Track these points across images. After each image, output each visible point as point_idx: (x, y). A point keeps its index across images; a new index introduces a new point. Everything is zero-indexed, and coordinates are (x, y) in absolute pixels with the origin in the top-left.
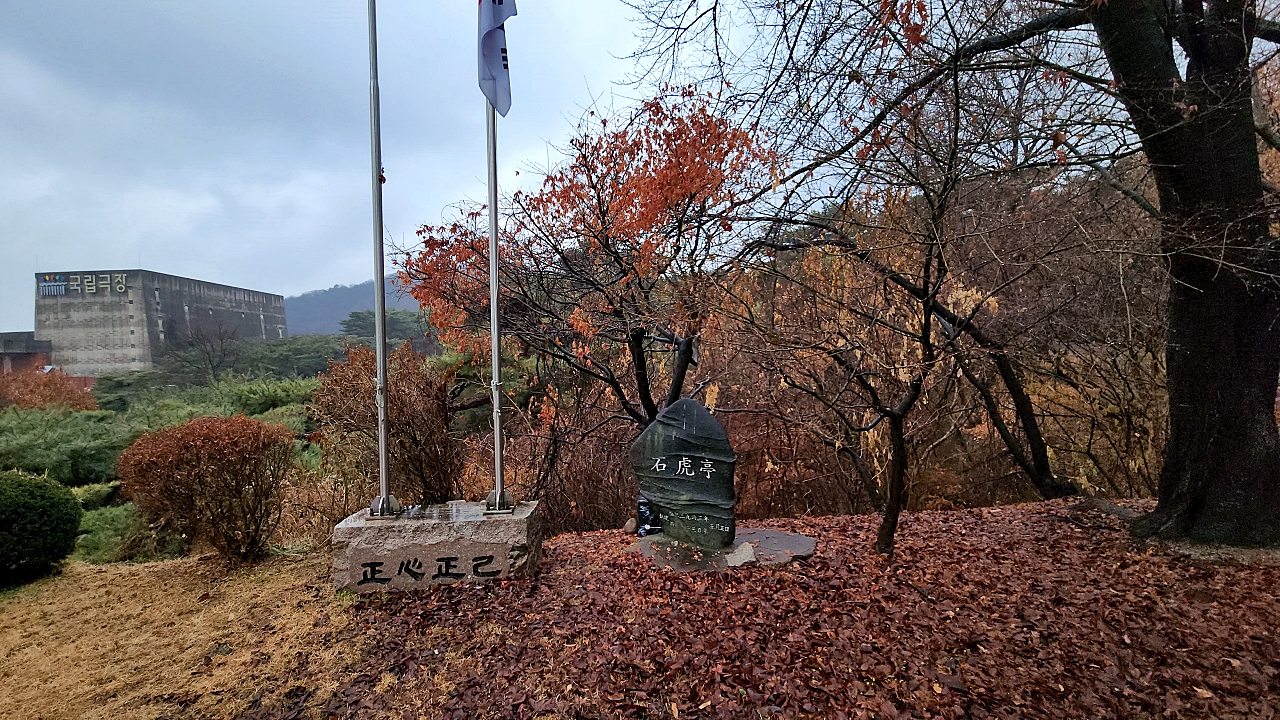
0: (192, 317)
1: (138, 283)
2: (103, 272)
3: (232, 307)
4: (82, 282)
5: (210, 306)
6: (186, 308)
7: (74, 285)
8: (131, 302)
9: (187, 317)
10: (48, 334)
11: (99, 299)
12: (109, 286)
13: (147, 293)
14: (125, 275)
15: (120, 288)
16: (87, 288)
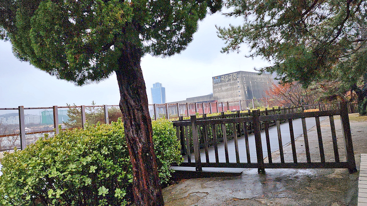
1: (240, 76)
6: (250, 82)
7: (222, 79)
8: (238, 82)
9: (251, 85)
10: (216, 95)
11: (229, 82)
12: (232, 78)
13: (242, 78)
14: (236, 74)
15: (235, 78)
16: (226, 79)
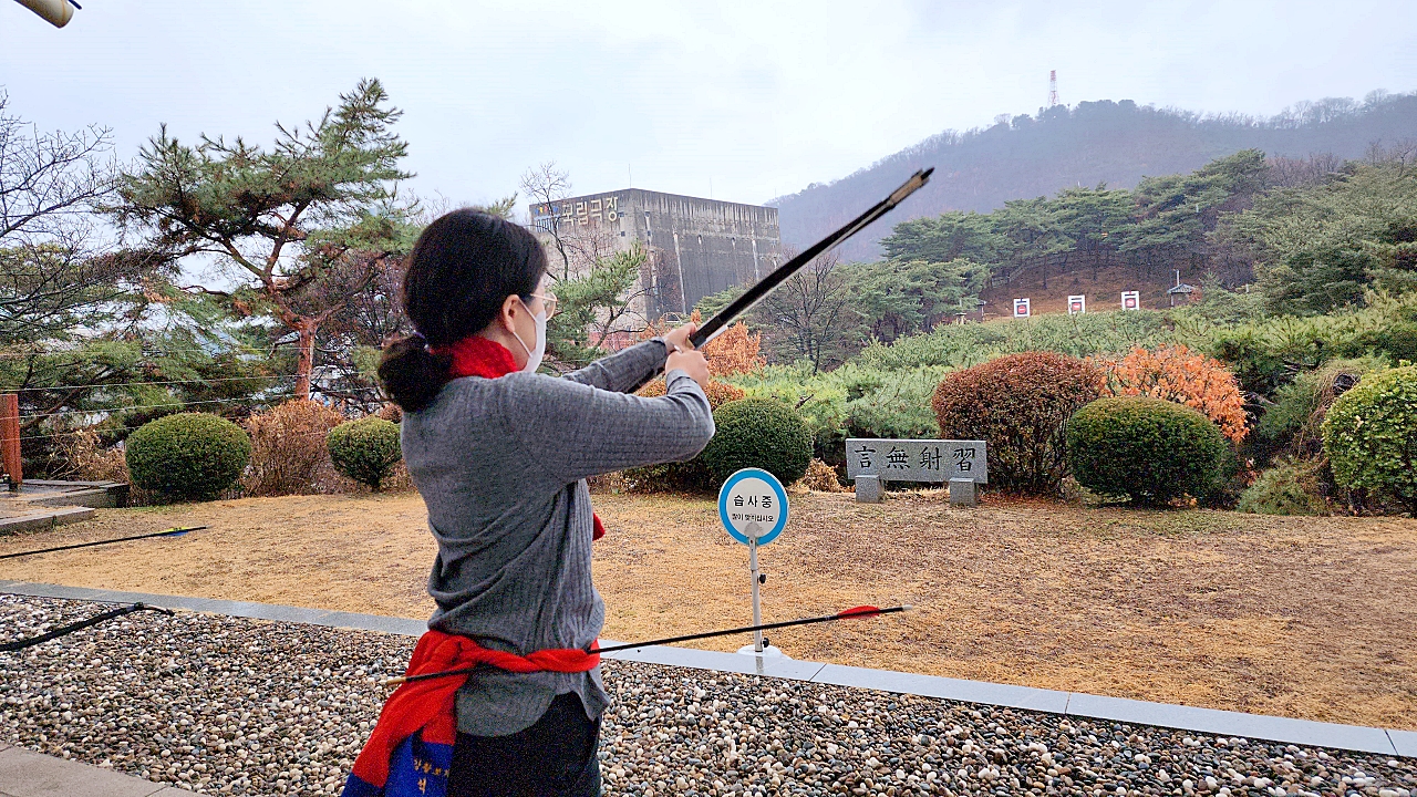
0: (682, 249)
1: (628, 208)
2: (594, 197)
3: (722, 231)
4: (575, 212)
5: (699, 233)
6: (676, 237)
7: (567, 216)
8: (623, 234)
9: (677, 249)
11: (591, 233)
12: (600, 214)
13: (639, 218)
14: (616, 198)
15: (612, 216)
16: (579, 219)
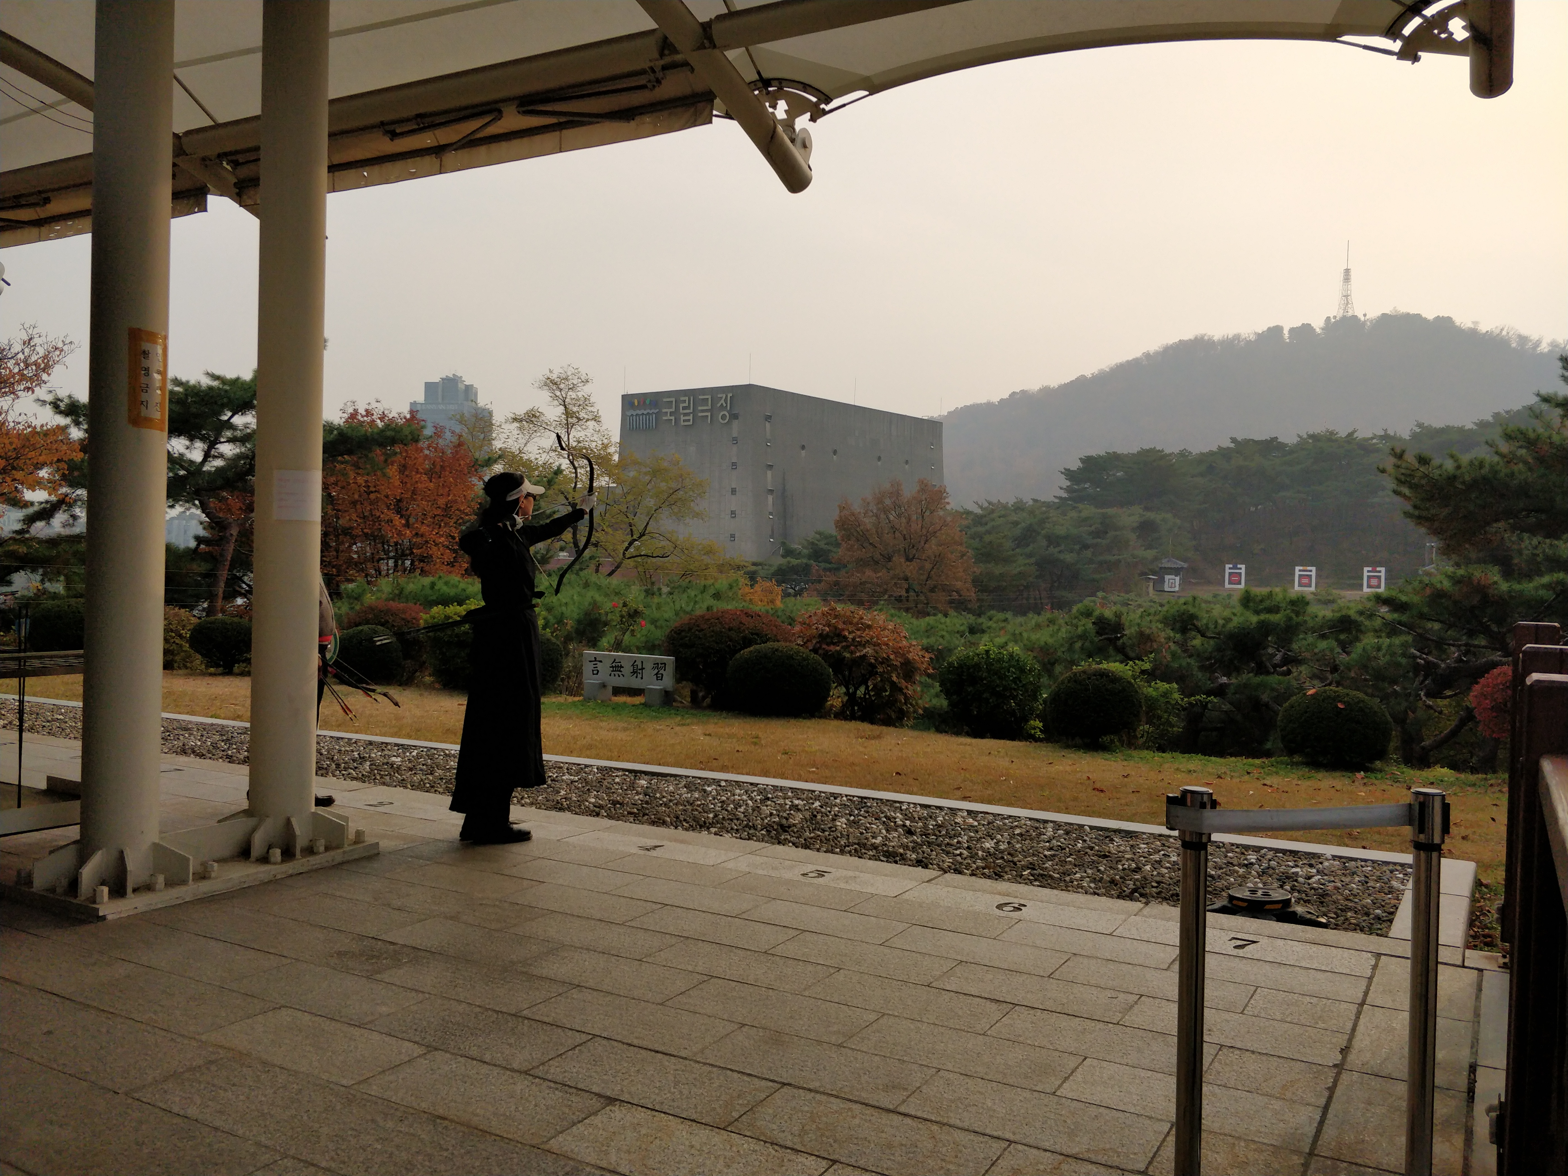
0: (810, 465)
1: (746, 408)
2: (704, 391)
3: (865, 447)
4: (677, 407)
5: (834, 446)
7: (666, 413)
8: (735, 440)
9: (802, 465)
11: (695, 436)
12: (709, 414)
14: (730, 395)
15: (723, 417)
16: (682, 418)
